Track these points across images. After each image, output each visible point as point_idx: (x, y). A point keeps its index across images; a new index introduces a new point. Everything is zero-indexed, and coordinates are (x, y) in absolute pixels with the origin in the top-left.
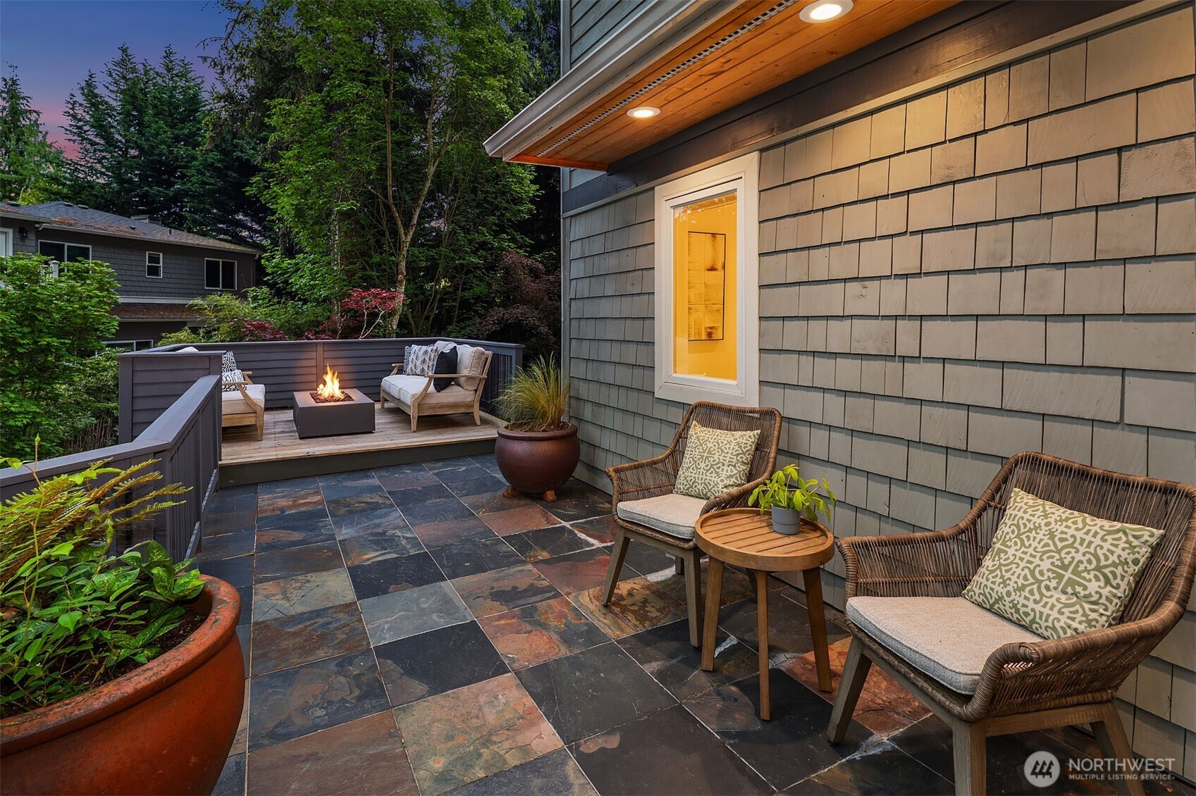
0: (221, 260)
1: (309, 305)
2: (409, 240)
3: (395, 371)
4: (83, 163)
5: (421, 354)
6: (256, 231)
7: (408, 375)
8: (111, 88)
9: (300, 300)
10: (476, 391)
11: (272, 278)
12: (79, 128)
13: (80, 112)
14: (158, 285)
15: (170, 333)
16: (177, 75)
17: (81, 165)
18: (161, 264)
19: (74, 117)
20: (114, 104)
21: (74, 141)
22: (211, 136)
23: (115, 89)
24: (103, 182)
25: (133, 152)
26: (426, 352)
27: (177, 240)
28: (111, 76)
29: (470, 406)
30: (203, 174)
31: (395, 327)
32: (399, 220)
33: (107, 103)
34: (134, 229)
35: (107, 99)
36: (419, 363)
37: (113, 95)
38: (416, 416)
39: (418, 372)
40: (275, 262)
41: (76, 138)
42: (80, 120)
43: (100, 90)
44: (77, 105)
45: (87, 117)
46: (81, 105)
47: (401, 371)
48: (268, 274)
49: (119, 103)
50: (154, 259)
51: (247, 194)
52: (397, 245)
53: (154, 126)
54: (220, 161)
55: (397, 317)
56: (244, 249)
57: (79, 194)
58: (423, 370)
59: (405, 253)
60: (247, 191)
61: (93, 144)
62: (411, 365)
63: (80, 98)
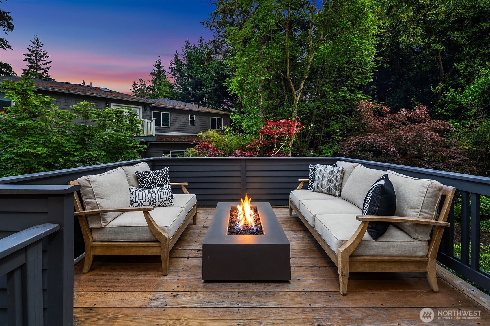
0: (217, 118)
1: (249, 135)
2: (298, 98)
3: (301, 186)
4: (175, 85)
5: (327, 173)
6: (230, 106)
7: (314, 191)
8: (183, 56)
9: (246, 133)
10: (429, 242)
11: (234, 124)
12: (174, 73)
13: (174, 66)
14: (194, 128)
15: (190, 148)
16: (204, 48)
17: (175, 86)
18: (195, 120)
19: (172, 68)
20: (184, 62)
21: (172, 77)
22: (207, 59)
23: (185, 57)
24: (181, 91)
25: (190, 80)
26: (332, 173)
27: (201, 110)
28: (183, 52)
29: (422, 262)
30: (211, 83)
31: (291, 147)
32: (293, 87)
33: (182, 62)
34: (185, 106)
35: (182, 61)
36: (325, 182)
37: (184, 59)
38: (347, 272)
39: (324, 190)
40: (235, 117)
41: (173, 76)
42: (174, 70)
43: (180, 58)
44: (173, 64)
45: (176, 68)
46: (174, 64)
47: (306, 187)
48: (233, 122)
49: (186, 62)
50: (192, 118)
51: (223, 86)
52: (292, 101)
53: (196, 68)
54: (217, 77)
55: (292, 141)
56: (225, 113)
57: (173, 96)
58: (329, 189)
59: (296, 105)
60: (223, 85)
61: (178, 78)
62: (316, 183)
63: (174, 62)
